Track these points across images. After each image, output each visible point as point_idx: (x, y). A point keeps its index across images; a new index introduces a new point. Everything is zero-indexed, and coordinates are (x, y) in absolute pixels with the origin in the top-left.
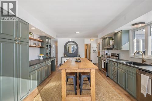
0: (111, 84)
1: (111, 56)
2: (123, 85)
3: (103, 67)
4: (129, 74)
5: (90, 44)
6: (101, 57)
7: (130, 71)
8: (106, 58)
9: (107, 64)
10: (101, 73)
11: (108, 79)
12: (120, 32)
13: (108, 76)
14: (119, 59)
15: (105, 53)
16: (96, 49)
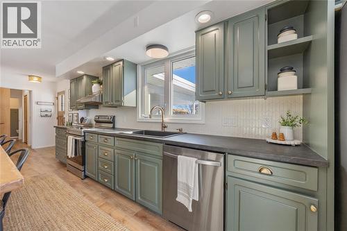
0: (95, 198)
1: (94, 123)
2: (128, 191)
3: (71, 153)
4: (145, 161)
5: (30, 92)
6: (65, 126)
7: (149, 151)
8: (81, 128)
9: (84, 143)
10: (64, 172)
11: (87, 185)
12: (117, 64)
13: (86, 177)
14: (114, 128)
15: (77, 116)
16: (51, 108)
